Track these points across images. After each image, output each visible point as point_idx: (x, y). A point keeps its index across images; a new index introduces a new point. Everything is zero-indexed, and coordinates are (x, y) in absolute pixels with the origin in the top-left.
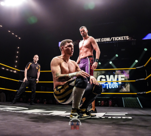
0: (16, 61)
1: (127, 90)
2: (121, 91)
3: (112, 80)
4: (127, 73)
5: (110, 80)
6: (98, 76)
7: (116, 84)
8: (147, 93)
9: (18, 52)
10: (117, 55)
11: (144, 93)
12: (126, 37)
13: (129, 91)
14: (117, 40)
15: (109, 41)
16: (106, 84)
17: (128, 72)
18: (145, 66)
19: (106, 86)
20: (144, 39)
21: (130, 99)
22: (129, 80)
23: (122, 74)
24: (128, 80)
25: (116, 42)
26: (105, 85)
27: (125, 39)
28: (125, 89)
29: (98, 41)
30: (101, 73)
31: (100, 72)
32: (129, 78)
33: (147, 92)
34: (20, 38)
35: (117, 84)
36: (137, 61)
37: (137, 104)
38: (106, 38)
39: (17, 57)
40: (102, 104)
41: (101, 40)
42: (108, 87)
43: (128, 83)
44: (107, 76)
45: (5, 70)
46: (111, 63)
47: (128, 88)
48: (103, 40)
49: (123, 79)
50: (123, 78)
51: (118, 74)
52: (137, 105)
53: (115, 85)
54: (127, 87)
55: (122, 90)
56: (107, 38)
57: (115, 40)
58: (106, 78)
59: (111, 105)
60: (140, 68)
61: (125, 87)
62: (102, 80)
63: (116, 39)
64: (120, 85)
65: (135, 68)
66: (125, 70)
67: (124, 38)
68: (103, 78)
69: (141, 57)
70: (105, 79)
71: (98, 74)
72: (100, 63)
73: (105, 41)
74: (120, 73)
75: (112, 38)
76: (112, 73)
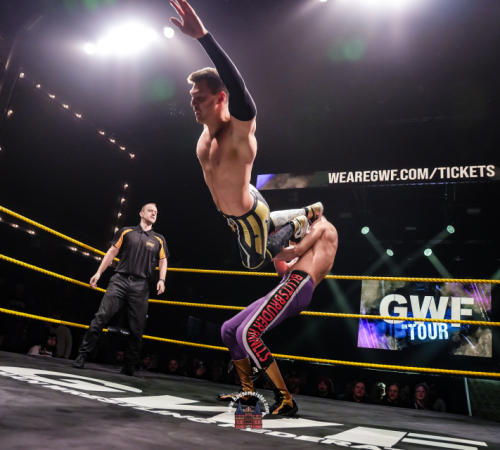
1: (483, 351)
2: (460, 354)
3: (429, 316)
4: (483, 293)
6: (382, 298)
7: (443, 327)
9: (123, 200)
10: (451, 229)
12: (485, 171)
13: (488, 354)
14: (453, 176)
16: (410, 325)
17: (488, 288)
19: (408, 331)
22: (490, 317)
23: (466, 296)
24: (486, 318)
26: (404, 327)
27: (482, 175)
28: (473, 347)
29: (387, 179)
30: (392, 284)
32: (489, 308)
34: (133, 156)
38: (415, 170)
39: (120, 215)
40: (390, 393)
41: (399, 176)
42: (416, 336)
43: (484, 327)
44: (414, 299)
46: (428, 252)
48: (405, 174)
49: (468, 312)
50: (469, 307)
51: (451, 295)
53: (440, 331)
54: (480, 341)
55: (464, 352)
56: (420, 170)
57: (448, 177)
58: (408, 305)
59: (421, 401)
61: (476, 340)
62: (397, 310)
63: (450, 172)
64: (457, 333)
66: (478, 283)
67: (478, 170)
68: (400, 303)
70: (406, 309)
71: (380, 287)
72: (390, 253)
73: (411, 178)
74: (458, 290)
75: (435, 169)
76: (430, 287)
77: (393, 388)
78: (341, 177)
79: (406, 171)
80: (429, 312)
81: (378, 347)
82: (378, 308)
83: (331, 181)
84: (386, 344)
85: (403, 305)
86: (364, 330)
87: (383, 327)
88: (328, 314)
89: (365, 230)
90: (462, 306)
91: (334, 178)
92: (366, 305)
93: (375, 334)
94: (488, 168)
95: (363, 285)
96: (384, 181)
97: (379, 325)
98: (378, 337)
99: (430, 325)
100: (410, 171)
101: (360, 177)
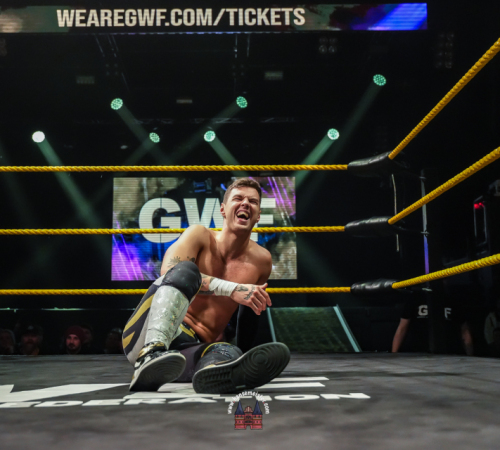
1: (286, 271)
3: (212, 225)
4: (285, 192)
6: (144, 203)
8: (396, 285)
10: (242, 102)
11: (386, 284)
12: (292, 17)
13: (293, 274)
14: (247, 22)
15: (207, 28)
17: (292, 183)
18: (391, 155)
20: (378, 28)
21: (301, 313)
22: (293, 222)
24: (289, 225)
25: (243, 35)
27: (287, 22)
29: (150, 23)
30: (159, 185)
31: (154, 180)
32: (293, 213)
33: (399, 279)
36: (333, 134)
37: (334, 335)
38: (192, 11)
41: (168, 19)
43: (286, 237)
44: (191, 204)
46: (210, 136)
48: (178, 17)
49: (269, 219)
50: (268, 212)
52: (335, 342)
54: (282, 258)
56: (199, 11)
57: (241, 23)
58: (182, 214)
60: (370, 165)
61: (276, 256)
62: (164, 221)
63: (244, 17)
65: (345, 166)
67: (282, 14)
68: (169, 211)
69: (357, 117)
70: (178, 220)
71: (141, 190)
72: (155, 138)
73: (186, 23)
75: (223, 10)
76: (213, 187)
78: (78, 18)
79: (180, 13)
80: (212, 220)
81: (142, 278)
82: (138, 219)
83: (61, 24)
85: (175, 214)
86: (120, 254)
87: (148, 249)
88: (69, 231)
89: (117, 104)
91: (66, 18)
92: (122, 218)
93: (136, 259)
94: (296, 13)
95: (115, 188)
96: (146, 28)
97: (142, 246)
98: (141, 263)
100: (186, 11)
101: (109, 18)
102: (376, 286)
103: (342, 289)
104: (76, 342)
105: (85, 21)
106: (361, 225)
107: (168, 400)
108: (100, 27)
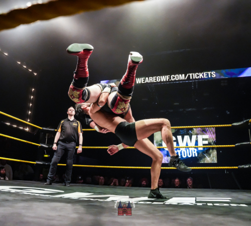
0: (30, 112)
1: (213, 160)
3: (187, 145)
4: (212, 132)
5: (184, 145)
7: (194, 151)
12: (211, 75)
13: (216, 161)
14: (196, 78)
15: (183, 80)
16: (178, 151)
17: (214, 130)
20: (241, 76)
22: (216, 143)
23: (203, 134)
24: (214, 144)
25: (195, 82)
27: (210, 77)
28: (208, 159)
29: (165, 80)
32: (215, 140)
34: (35, 74)
35: (196, 150)
38: (178, 75)
41: (170, 78)
42: (181, 156)
43: (213, 148)
44: (179, 137)
45: (11, 127)
47: (213, 157)
48: (173, 78)
49: (206, 142)
50: (206, 140)
51: (197, 134)
53: (193, 153)
54: (211, 155)
55: (204, 161)
56: (180, 75)
57: (194, 78)
58: (177, 141)
61: (209, 155)
63: (194, 76)
64: (201, 153)
66: (208, 127)
67: (208, 74)
70: (176, 143)
73: (176, 79)
74: (200, 132)
75: (188, 75)
76: (187, 132)
77: (177, 180)
78: (142, 80)
79: (174, 76)
80: (187, 144)
81: (164, 162)
82: (162, 143)
83: (137, 83)
84: (167, 161)
85: (175, 141)
87: (166, 153)
90: (203, 140)
91: (139, 81)
92: (157, 142)
94: (212, 73)
96: (164, 82)
97: (163, 152)
99: (188, 150)
100: (176, 76)
101: (152, 80)
102: (247, 166)
103: (235, 167)
104: (145, 184)
105: (144, 81)
106: (241, 145)
107: (178, 203)
108: (149, 83)
